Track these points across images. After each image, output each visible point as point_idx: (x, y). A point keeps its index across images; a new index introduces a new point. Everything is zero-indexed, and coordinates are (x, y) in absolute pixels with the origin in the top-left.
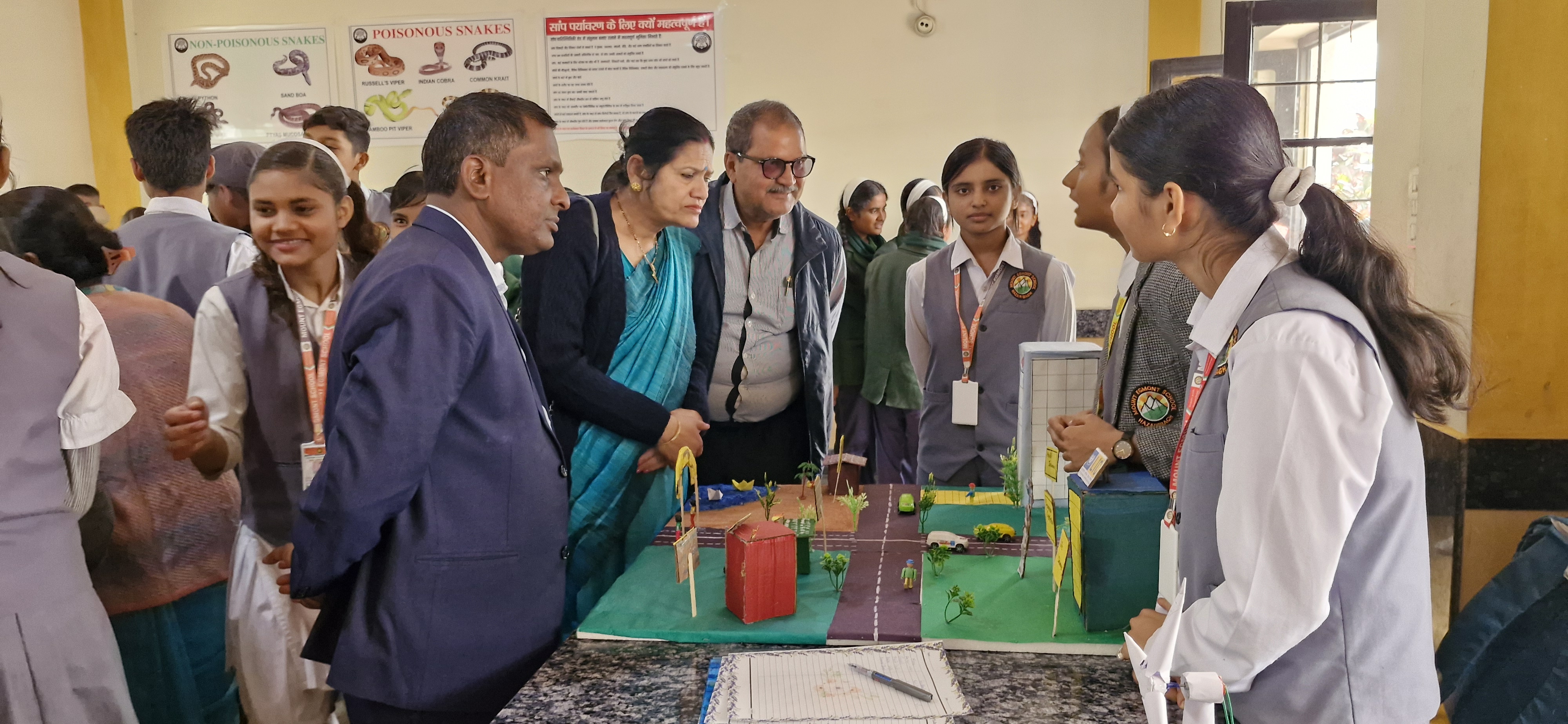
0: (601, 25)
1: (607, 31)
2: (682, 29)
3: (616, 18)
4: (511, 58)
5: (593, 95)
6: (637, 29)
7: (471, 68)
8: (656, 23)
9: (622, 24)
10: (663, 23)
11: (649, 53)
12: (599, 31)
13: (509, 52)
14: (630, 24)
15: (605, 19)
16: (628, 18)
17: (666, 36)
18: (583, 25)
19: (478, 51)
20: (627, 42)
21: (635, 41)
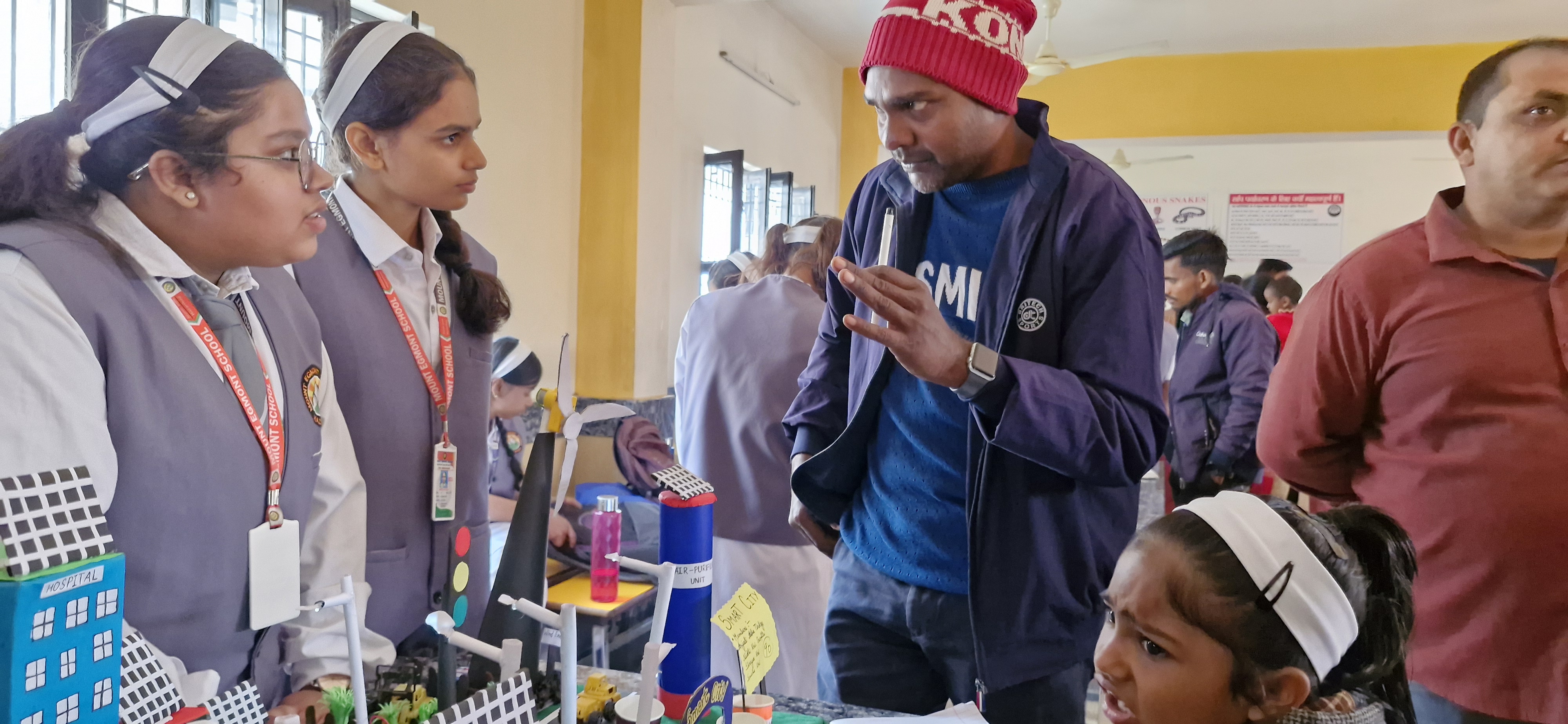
0: (1267, 199)
1: (1270, 202)
2: (1321, 202)
3: (1278, 195)
4: (1204, 217)
5: (1257, 240)
6: (1291, 202)
7: (1177, 221)
8: (1304, 199)
9: (1281, 199)
10: (1307, 199)
11: (1297, 216)
12: (1265, 202)
13: (1203, 213)
14: (1287, 199)
15: (1270, 196)
16: (1285, 195)
17: (1310, 207)
18: (1255, 199)
19: (1183, 212)
20: (1284, 209)
21: (1289, 209)
